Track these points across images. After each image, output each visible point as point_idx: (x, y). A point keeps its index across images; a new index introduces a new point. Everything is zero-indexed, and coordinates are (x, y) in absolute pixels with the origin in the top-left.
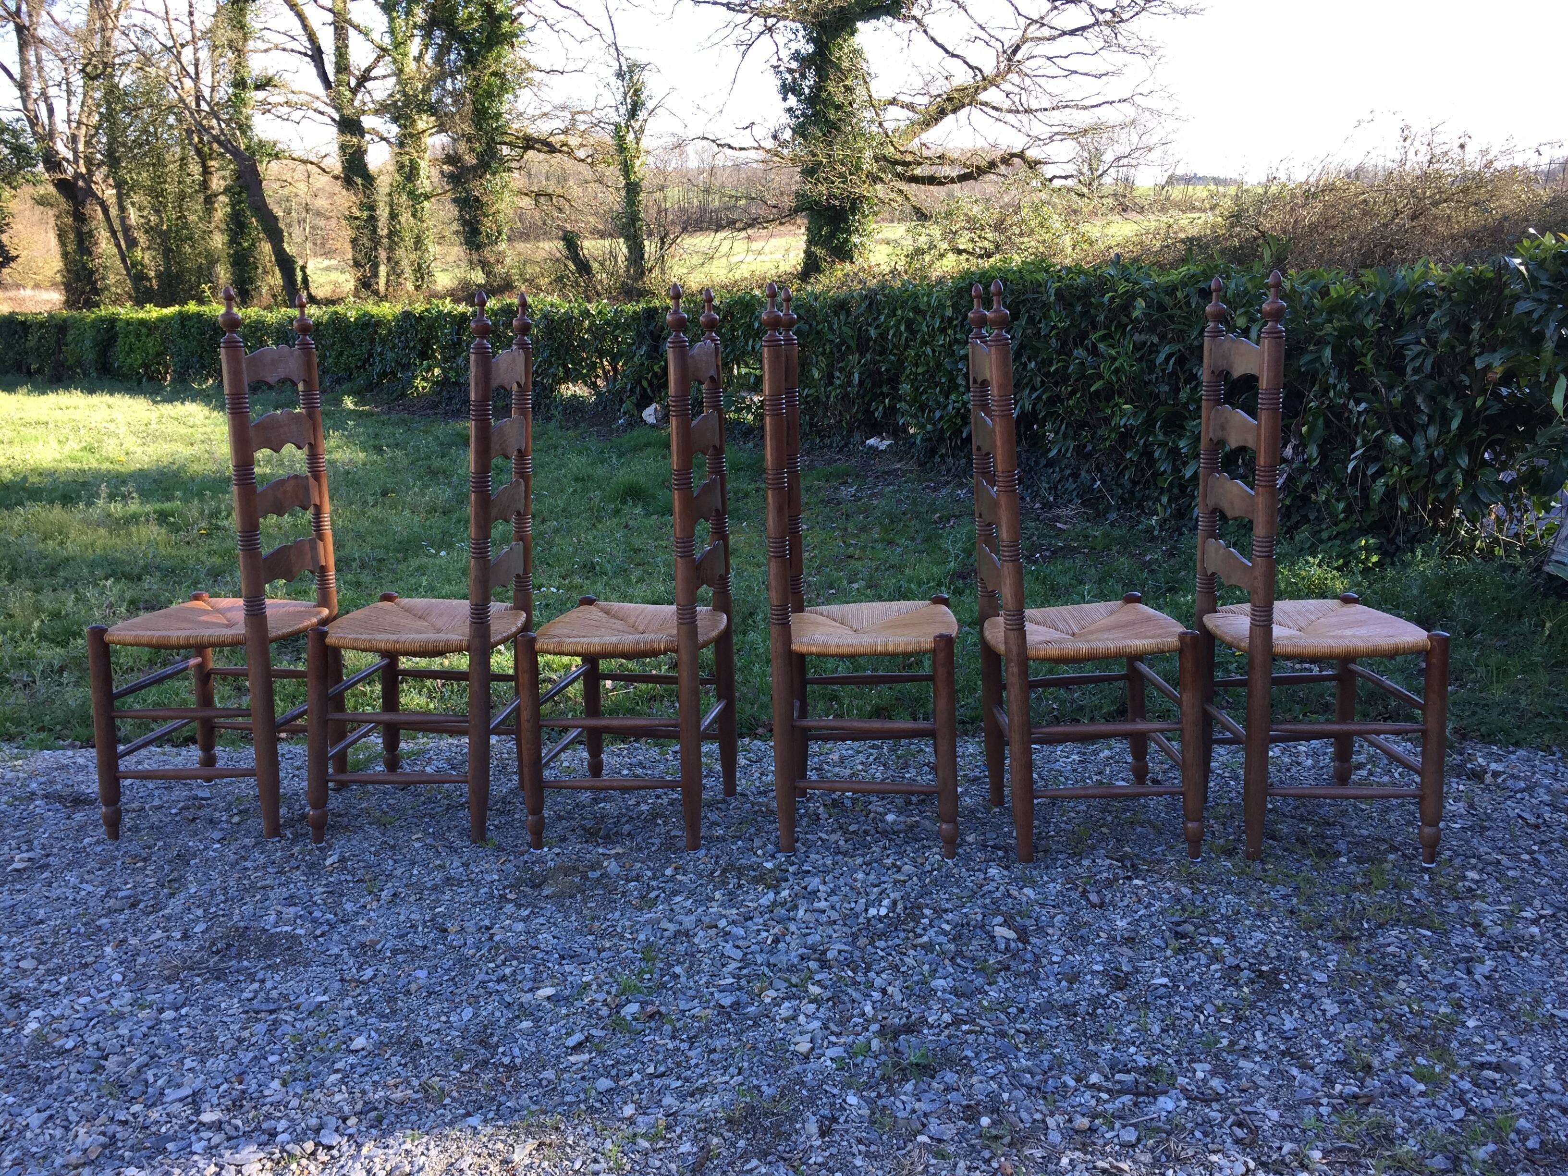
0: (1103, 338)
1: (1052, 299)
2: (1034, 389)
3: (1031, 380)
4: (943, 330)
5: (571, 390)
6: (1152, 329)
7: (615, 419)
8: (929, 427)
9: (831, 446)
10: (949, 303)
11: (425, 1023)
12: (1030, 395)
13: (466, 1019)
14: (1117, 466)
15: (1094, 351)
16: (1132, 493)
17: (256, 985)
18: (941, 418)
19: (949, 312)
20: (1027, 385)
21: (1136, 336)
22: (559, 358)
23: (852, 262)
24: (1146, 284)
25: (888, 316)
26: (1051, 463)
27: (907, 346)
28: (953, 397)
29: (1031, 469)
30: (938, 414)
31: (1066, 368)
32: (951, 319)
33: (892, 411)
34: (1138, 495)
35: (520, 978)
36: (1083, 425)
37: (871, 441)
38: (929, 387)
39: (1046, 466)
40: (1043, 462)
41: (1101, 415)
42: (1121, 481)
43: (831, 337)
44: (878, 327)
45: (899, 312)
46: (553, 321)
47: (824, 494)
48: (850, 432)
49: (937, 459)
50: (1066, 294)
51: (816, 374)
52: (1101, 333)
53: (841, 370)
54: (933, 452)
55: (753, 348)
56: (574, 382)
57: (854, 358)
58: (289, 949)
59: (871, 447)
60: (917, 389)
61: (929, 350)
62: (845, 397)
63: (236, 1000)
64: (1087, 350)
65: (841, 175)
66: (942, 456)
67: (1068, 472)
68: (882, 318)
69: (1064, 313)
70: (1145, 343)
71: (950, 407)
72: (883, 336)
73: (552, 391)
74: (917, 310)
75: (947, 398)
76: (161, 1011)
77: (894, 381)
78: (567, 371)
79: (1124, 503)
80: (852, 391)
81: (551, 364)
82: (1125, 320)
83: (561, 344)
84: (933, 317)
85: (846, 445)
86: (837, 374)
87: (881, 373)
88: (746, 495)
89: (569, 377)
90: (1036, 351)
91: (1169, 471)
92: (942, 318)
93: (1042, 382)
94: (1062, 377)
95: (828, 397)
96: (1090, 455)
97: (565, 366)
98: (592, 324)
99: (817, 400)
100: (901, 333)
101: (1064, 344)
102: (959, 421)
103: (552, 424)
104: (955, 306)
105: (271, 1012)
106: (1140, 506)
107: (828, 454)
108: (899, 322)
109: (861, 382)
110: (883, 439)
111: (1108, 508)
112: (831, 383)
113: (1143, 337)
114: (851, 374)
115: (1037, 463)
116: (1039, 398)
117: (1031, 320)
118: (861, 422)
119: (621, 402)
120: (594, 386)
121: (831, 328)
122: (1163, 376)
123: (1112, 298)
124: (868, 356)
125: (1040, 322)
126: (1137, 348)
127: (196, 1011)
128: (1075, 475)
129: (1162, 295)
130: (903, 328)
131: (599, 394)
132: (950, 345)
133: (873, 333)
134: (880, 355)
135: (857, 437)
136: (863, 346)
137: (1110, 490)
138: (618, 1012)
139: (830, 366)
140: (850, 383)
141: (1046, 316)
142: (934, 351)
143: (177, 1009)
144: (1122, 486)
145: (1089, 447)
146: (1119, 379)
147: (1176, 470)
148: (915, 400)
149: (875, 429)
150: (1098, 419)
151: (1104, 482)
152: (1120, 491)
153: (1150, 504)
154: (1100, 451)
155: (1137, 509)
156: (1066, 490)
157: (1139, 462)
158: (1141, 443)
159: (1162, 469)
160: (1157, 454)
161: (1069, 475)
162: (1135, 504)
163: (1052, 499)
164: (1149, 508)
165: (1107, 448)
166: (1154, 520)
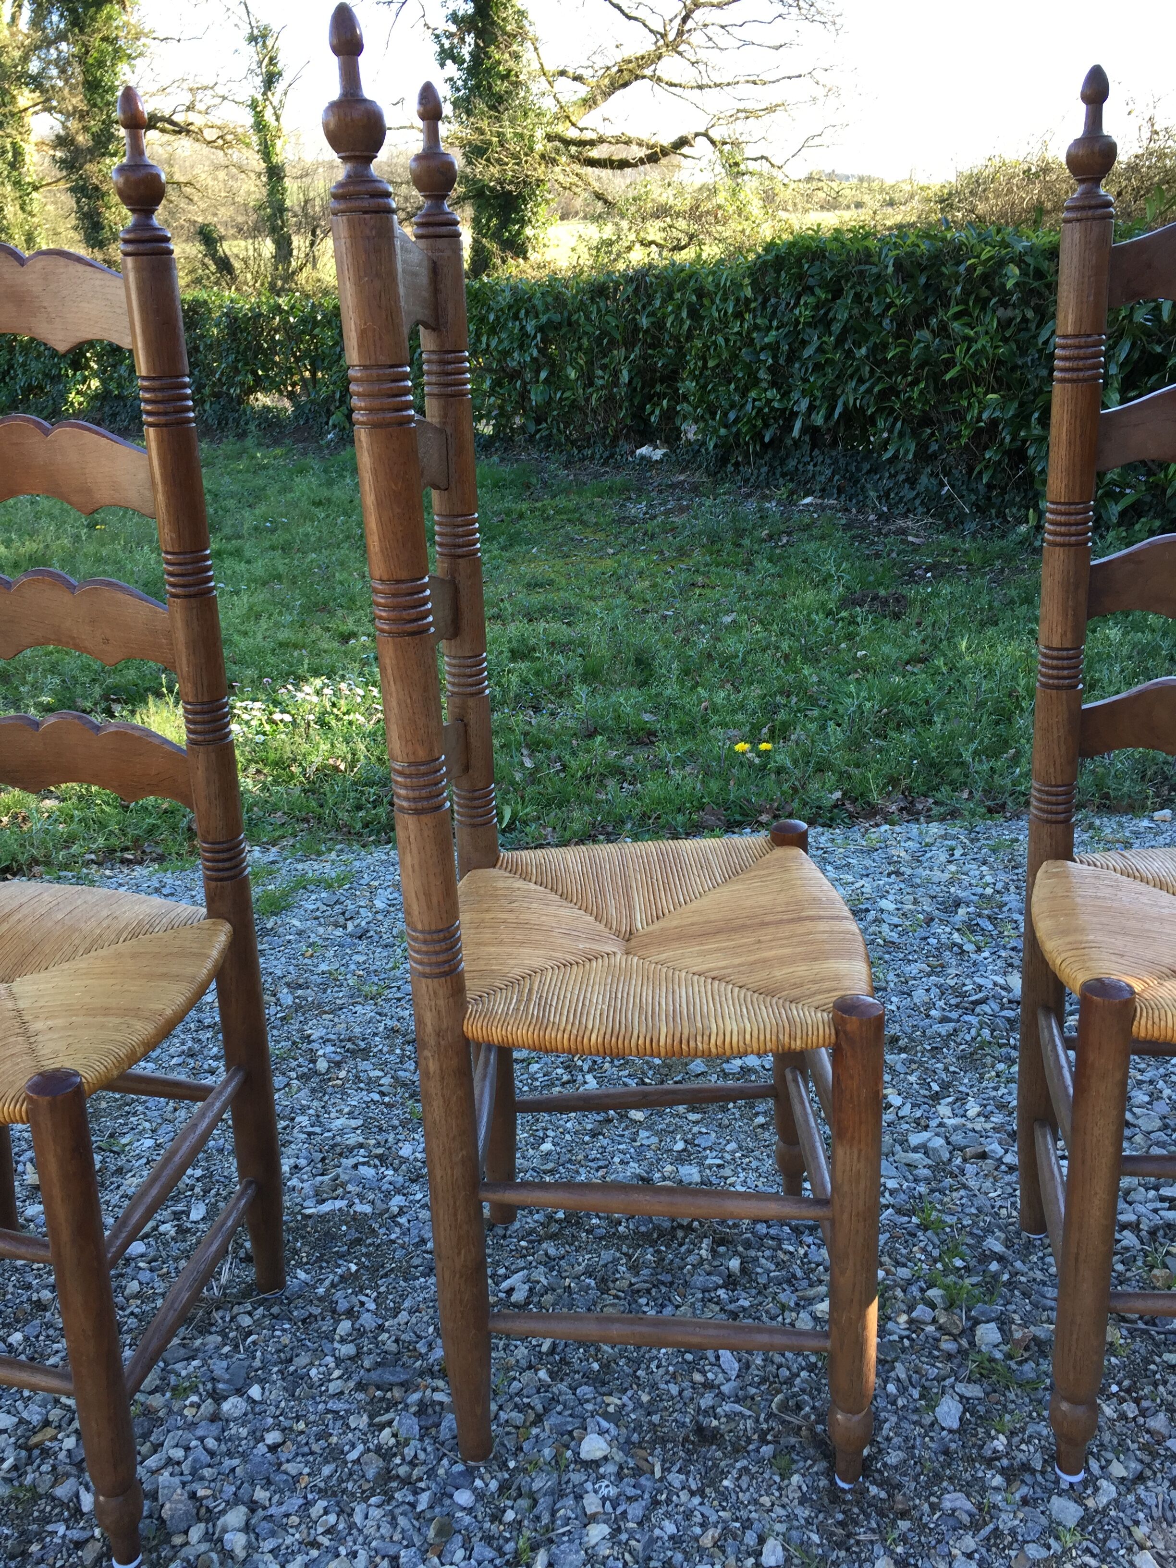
0: (957, 316)
1: (890, 269)
2: (861, 381)
3: (858, 369)
4: (739, 315)
5: (263, 399)
6: (1024, 301)
7: (322, 434)
8: (723, 431)
9: (592, 458)
10: (747, 281)
11: (674, 1389)
12: (855, 390)
13: (733, 1374)
14: (971, 470)
15: (943, 330)
16: (989, 498)
17: (345, 1326)
18: (737, 420)
19: (748, 292)
20: (851, 377)
21: (1000, 312)
22: (246, 364)
23: (526, 259)
24: (1019, 247)
25: (664, 302)
26: (875, 468)
27: (689, 337)
28: (753, 394)
29: (852, 475)
30: (732, 416)
31: (905, 354)
32: (748, 301)
33: (669, 416)
34: (996, 501)
35: (762, 1280)
36: (926, 421)
37: (644, 450)
38: (720, 384)
39: (868, 472)
40: (866, 467)
41: (950, 408)
42: (974, 485)
43: (589, 329)
44: (652, 314)
45: (678, 295)
46: (236, 319)
48: (615, 439)
49: (730, 468)
50: (907, 263)
51: (573, 375)
52: (957, 309)
53: (604, 367)
54: (723, 461)
55: (488, 345)
56: (266, 390)
57: (619, 353)
58: (358, 1241)
59: (643, 457)
60: (704, 387)
61: (721, 341)
62: (611, 398)
63: (329, 1360)
64: (933, 331)
65: (515, 156)
66: (737, 464)
67: (902, 477)
68: (657, 303)
69: (904, 287)
70: (1010, 320)
71: (749, 406)
72: (660, 325)
73: (240, 403)
74: (700, 293)
75: (744, 394)
76: (218, 1398)
77: (672, 377)
78: (258, 380)
79: (981, 508)
80: (621, 392)
81: (237, 371)
82: (985, 292)
83: (248, 348)
84: (725, 300)
85: (612, 456)
86: (600, 373)
87: (655, 371)
88: (521, 516)
89: (259, 385)
90: (866, 336)
92: (738, 300)
93: (872, 371)
94: (902, 364)
95: (588, 400)
96: (934, 456)
97: (254, 373)
98: (285, 321)
99: (574, 404)
100: (682, 322)
101: (901, 324)
102: (759, 423)
103: (249, 442)
104: (754, 284)
105: (407, 1386)
106: (1001, 515)
107: (593, 467)
108: (679, 308)
109: (630, 382)
110: (656, 447)
111: (961, 519)
112: (591, 384)
113: (1009, 313)
114: (616, 374)
115: (858, 469)
116: (869, 391)
117: (857, 297)
118: (630, 428)
119: (329, 414)
120: (291, 396)
121: (588, 318)
122: (1040, 358)
123: (972, 269)
124: (637, 349)
125: (870, 299)
126: (1004, 325)
127: (276, 1393)
128: (912, 482)
129: (1041, 259)
130: (684, 314)
131: (297, 406)
132: (749, 333)
133: (644, 322)
134: (652, 346)
135: (624, 446)
136: (630, 340)
137: (961, 497)
138: (972, 1343)
139: (590, 363)
140: (616, 383)
141: (881, 292)
142: (727, 340)
143: (240, 1392)
144: (975, 491)
145: (934, 447)
146: (978, 364)
148: (701, 401)
149: (646, 436)
150: (945, 413)
151: (953, 487)
152: (973, 497)
153: (1014, 510)
154: (948, 452)
155: (998, 517)
156: (901, 498)
157: (999, 462)
158: (1008, 439)
159: (1039, 469)
160: (1031, 452)
161: (904, 481)
162: (993, 511)
163: (885, 509)
164: (1013, 516)
165: (959, 447)
166: (1023, 528)
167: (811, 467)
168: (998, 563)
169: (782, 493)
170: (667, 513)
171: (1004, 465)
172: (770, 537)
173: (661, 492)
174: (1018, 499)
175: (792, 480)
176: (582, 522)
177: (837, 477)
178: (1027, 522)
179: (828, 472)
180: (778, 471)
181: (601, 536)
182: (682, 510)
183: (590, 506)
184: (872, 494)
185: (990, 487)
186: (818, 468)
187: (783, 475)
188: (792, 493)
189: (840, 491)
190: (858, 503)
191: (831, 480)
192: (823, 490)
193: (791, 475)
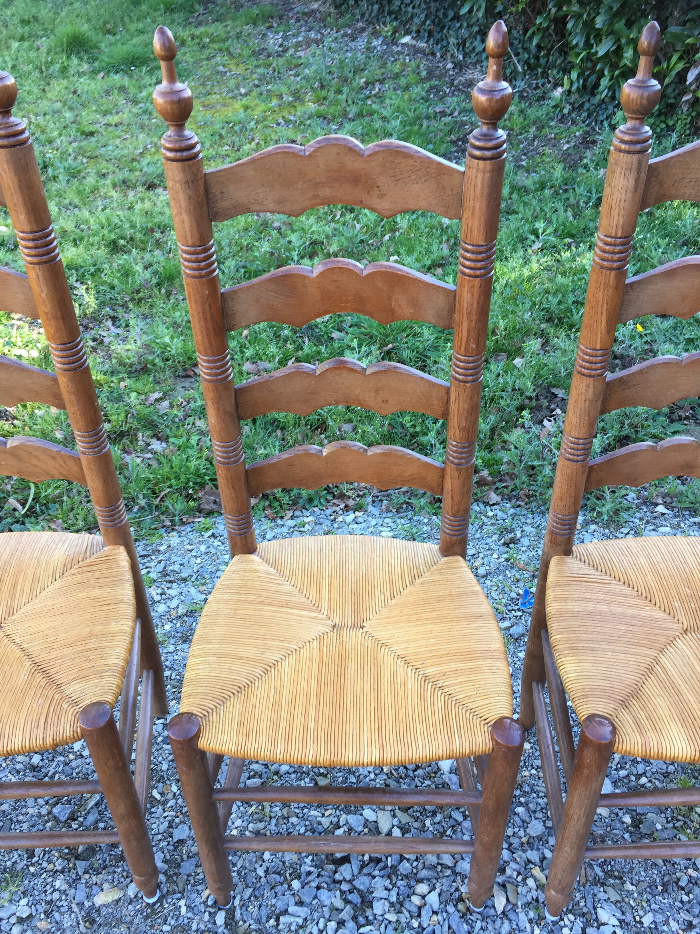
16: (537, 58)
26: (457, 17)
29: (440, 21)
34: (543, 61)
39: (452, 19)
42: (527, 45)
47: (255, 43)
67: (476, 29)
79: (531, 67)
91: (581, 45)
106: (544, 74)
111: (515, 75)
115: (445, 15)
137: (517, 54)
144: (526, 49)
147: (588, 45)
152: (527, 56)
153: (555, 72)
154: (511, 13)
155: (542, 77)
156: (474, 48)
157: (548, 27)
158: (553, 11)
159: (574, 42)
160: (569, 26)
161: (477, 33)
162: (540, 70)
163: (461, 57)
164: (554, 77)
165: (517, 12)
166: (558, 92)
167: (410, 9)
168: (532, 130)
169: (387, 30)
170: (298, 45)
171: (551, 30)
172: (367, 83)
173: (298, 20)
174: (559, 62)
175: (396, 19)
176: (230, 54)
177: (428, 22)
178: (562, 86)
179: (423, 16)
180: (387, 9)
181: (240, 70)
182: (308, 43)
183: (238, 36)
184: (453, 40)
185: (539, 47)
186: (415, 11)
187: (390, 13)
188: (395, 32)
189: (430, 34)
190: (441, 48)
191: (424, 23)
192: (418, 32)
193: (395, 15)
